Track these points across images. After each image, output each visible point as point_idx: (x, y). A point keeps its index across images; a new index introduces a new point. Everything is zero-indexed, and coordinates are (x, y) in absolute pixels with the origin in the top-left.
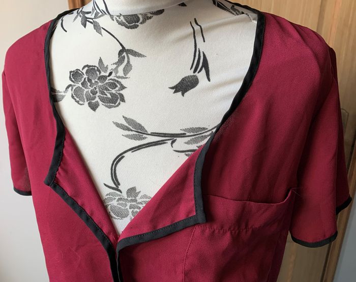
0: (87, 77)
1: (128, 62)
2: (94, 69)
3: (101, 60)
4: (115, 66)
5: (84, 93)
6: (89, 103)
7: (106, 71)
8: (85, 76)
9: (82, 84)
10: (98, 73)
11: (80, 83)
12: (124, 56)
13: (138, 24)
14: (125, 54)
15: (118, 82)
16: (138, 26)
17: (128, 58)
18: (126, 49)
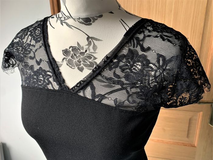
0: (73, 53)
1: (94, 44)
2: (76, 48)
5: (74, 62)
6: (78, 68)
7: (83, 49)
8: (72, 53)
9: (71, 57)
10: (79, 50)
11: (70, 57)
15: (91, 55)
16: (91, 23)
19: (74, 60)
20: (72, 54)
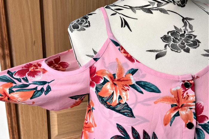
2: (175, 32)
7: (182, 31)
10: (178, 33)
12: (185, 21)
13: (185, 4)
18: (185, 18)
19: (178, 44)
20: (173, 38)
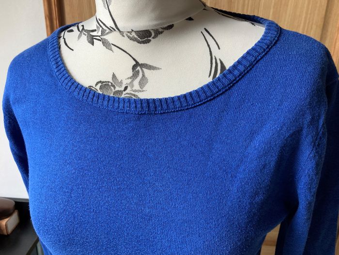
1: (143, 75)
2: (108, 85)
3: (114, 76)
4: (130, 80)
12: (138, 71)
13: (150, 38)
14: (139, 68)
15: (134, 95)
16: (150, 40)
17: (143, 72)
18: (140, 63)
